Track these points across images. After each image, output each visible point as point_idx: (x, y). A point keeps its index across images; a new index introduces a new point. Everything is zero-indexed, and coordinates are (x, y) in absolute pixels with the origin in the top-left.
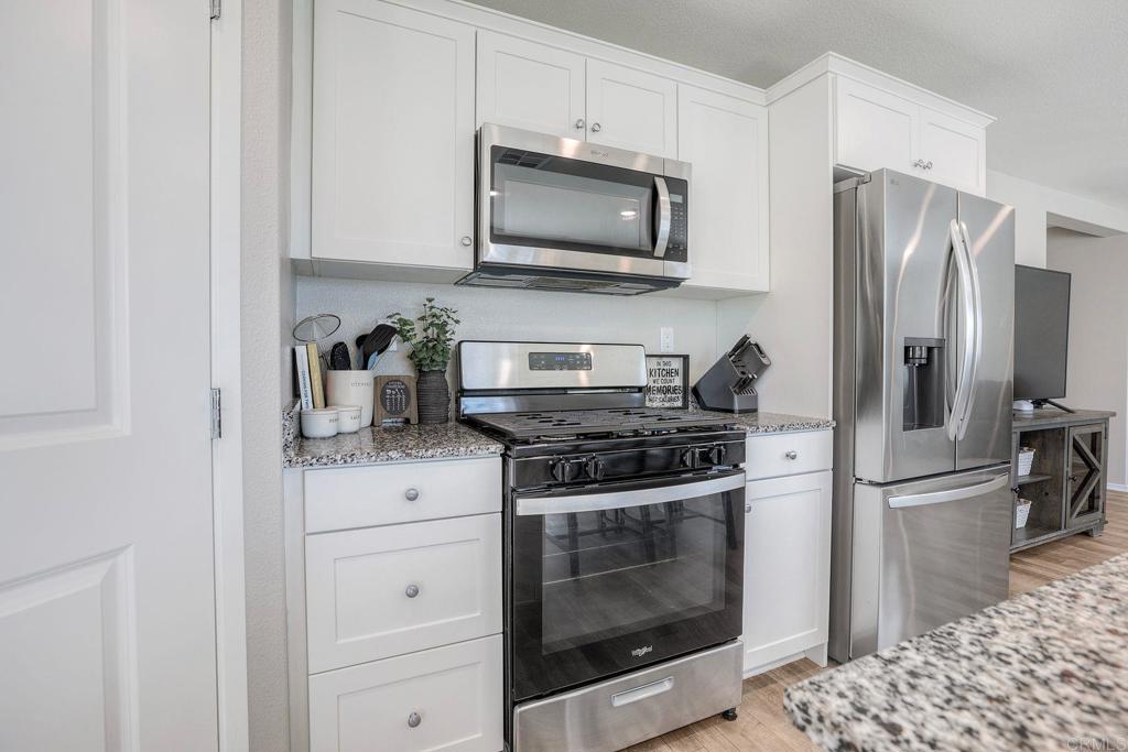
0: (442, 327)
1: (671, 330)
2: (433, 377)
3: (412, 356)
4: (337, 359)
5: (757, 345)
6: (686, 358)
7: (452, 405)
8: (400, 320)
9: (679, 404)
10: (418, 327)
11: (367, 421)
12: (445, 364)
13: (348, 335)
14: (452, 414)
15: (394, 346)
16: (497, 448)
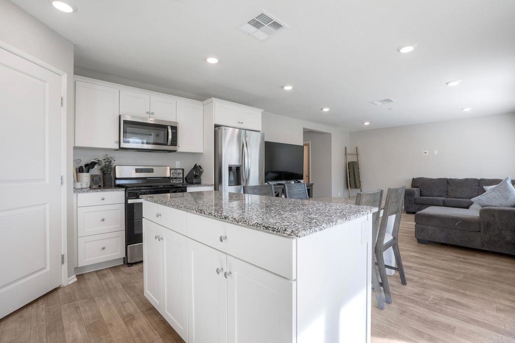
0: (110, 162)
1: (179, 162)
2: (107, 175)
3: (101, 169)
4: (80, 170)
5: (200, 166)
6: (183, 169)
7: (113, 183)
8: (98, 160)
9: (182, 182)
10: (103, 162)
11: (89, 186)
12: (111, 171)
13: (83, 164)
14: (113, 185)
15: (96, 167)
16: (124, 189)
